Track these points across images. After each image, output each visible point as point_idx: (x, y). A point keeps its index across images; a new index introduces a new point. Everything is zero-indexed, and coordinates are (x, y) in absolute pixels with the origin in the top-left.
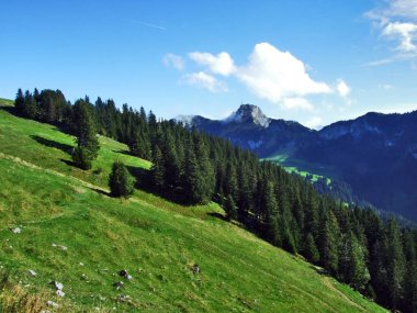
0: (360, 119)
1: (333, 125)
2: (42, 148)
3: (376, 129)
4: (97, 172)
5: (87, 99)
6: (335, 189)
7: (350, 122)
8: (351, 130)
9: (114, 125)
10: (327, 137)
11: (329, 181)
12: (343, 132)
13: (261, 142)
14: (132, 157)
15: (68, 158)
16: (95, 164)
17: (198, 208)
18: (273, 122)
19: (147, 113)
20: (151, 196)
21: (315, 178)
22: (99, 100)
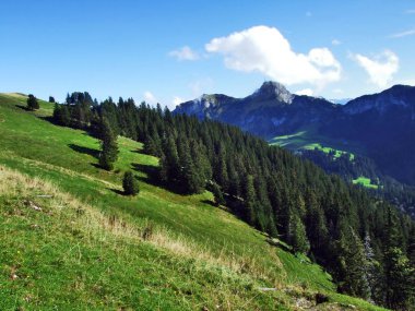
0: (386, 92)
1: (357, 99)
2: (77, 155)
3: (402, 102)
4: (117, 172)
5: (111, 100)
6: (358, 164)
7: (376, 95)
8: (377, 104)
9: (133, 124)
10: (352, 112)
11: (352, 156)
12: (368, 107)
13: (284, 119)
14: (145, 156)
15: (96, 161)
16: (116, 165)
17: (195, 196)
18: (297, 98)
19: (163, 109)
20: (158, 188)
21: (338, 154)
22: (121, 100)
